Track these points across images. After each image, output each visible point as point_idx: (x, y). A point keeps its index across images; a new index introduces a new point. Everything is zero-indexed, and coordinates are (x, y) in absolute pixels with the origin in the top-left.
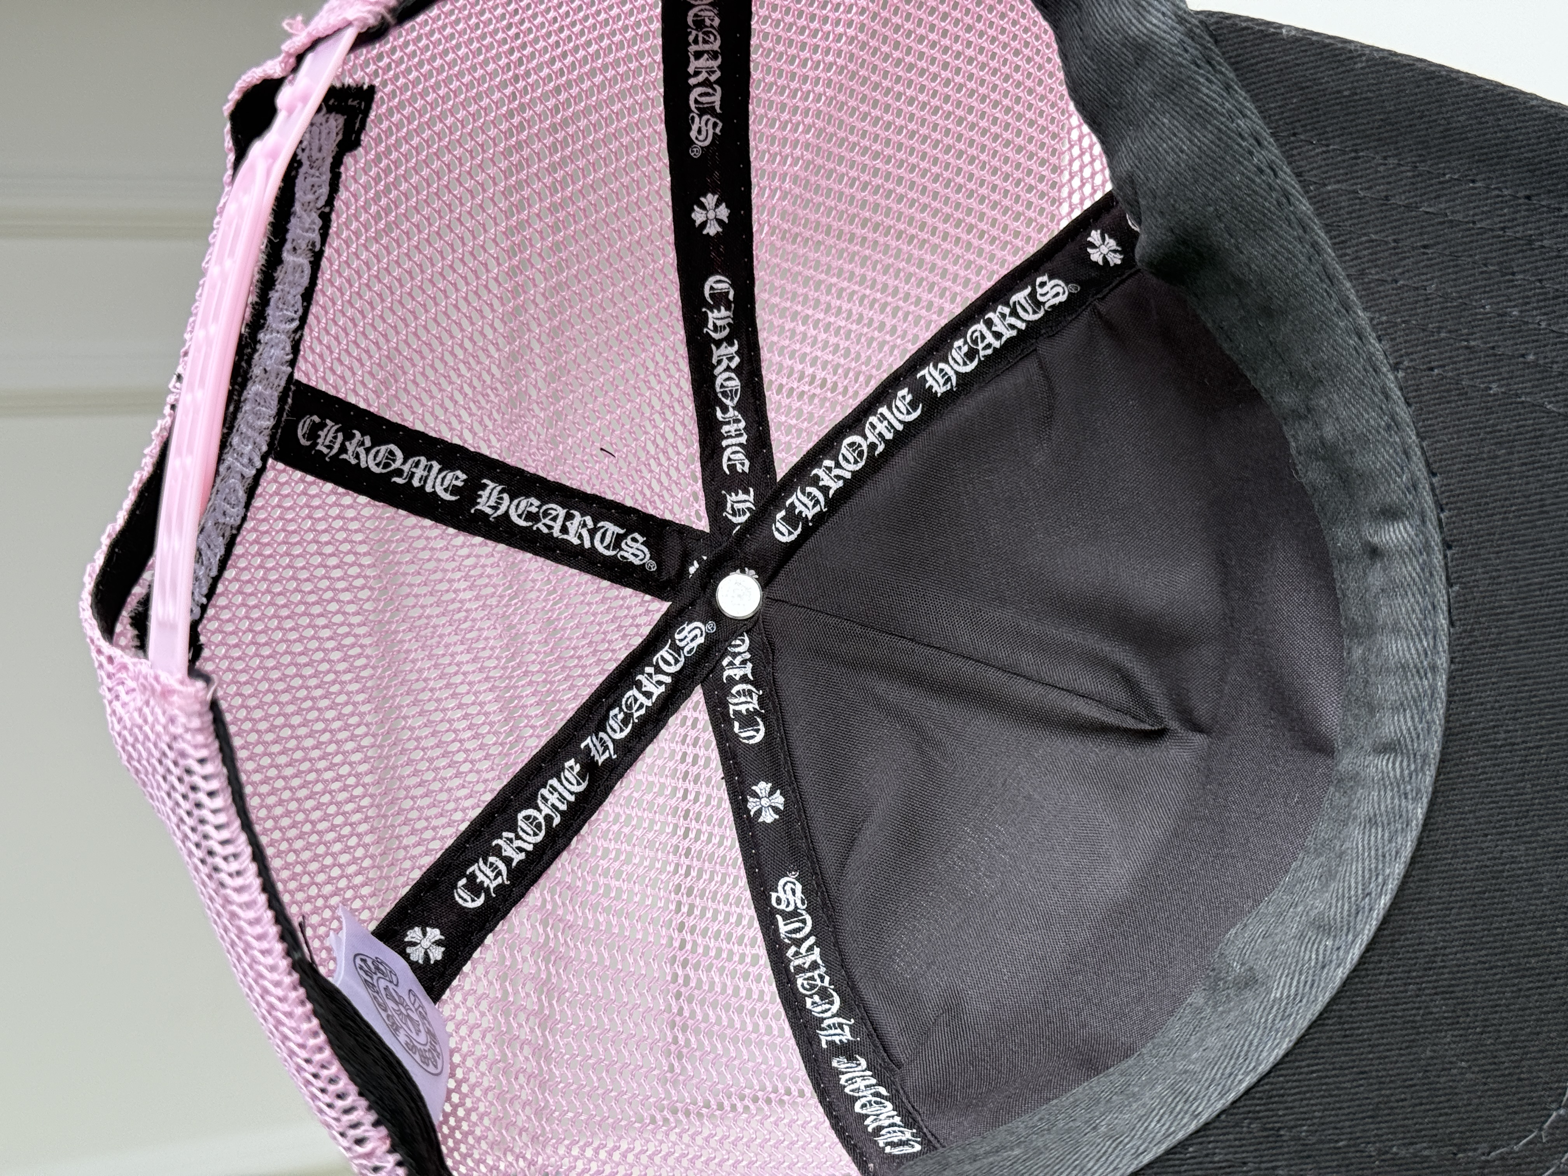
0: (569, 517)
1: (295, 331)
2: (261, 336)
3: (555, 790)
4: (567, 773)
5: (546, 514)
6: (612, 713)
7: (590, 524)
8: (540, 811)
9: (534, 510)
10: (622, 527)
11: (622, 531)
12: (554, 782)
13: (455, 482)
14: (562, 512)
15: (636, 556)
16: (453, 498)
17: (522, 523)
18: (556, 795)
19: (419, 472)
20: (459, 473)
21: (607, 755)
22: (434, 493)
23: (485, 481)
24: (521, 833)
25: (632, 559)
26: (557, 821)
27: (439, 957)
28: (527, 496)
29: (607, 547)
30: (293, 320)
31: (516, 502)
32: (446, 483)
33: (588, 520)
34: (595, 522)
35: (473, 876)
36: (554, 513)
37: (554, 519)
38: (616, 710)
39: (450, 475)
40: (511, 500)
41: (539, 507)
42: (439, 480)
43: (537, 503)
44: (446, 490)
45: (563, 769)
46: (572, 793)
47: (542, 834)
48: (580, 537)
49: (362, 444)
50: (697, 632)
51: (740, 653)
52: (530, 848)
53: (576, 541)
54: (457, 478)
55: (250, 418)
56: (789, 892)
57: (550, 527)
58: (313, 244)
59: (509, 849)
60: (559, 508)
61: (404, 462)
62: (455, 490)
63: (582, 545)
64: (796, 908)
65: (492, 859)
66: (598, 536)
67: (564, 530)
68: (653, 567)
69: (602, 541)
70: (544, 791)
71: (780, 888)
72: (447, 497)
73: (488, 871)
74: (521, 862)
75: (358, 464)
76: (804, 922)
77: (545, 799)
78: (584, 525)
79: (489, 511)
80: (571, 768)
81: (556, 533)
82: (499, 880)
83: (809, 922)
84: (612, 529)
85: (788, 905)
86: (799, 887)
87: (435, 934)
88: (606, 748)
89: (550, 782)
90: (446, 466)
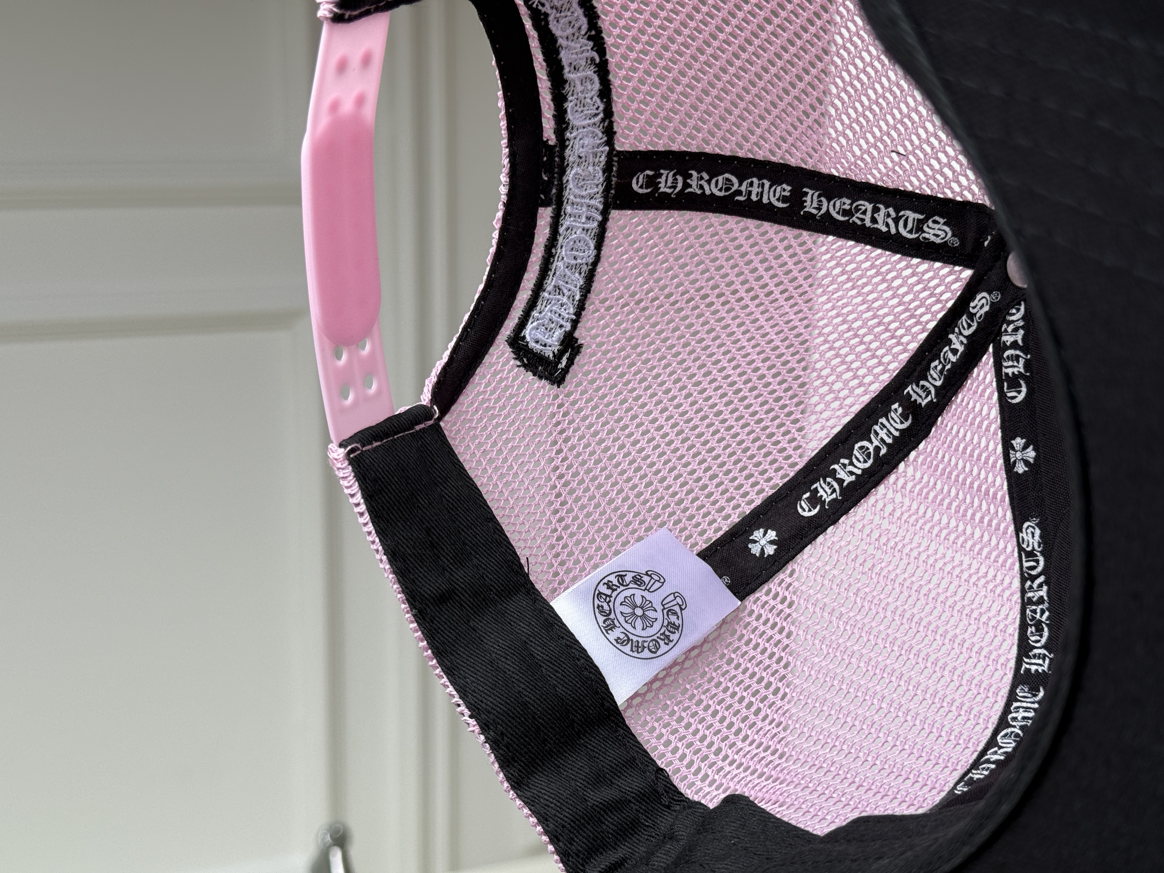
0: (876, 210)
1: (603, 120)
2: (568, 135)
3: (885, 427)
4: (892, 414)
5: (857, 210)
6: (933, 365)
7: (893, 214)
8: (872, 443)
9: (847, 207)
10: (922, 214)
11: (921, 217)
12: (883, 420)
13: (783, 193)
14: (869, 207)
15: (937, 236)
16: (785, 205)
17: (840, 218)
18: (885, 430)
19: (755, 190)
20: (784, 186)
21: (929, 398)
22: (770, 203)
23: (805, 190)
24: (854, 460)
25: (933, 239)
26: (883, 451)
27: (772, 553)
28: (840, 197)
29: (910, 232)
30: (596, 115)
31: (832, 203)
32: (777, 195)
33: (891, 210)
34: (897, 211)
35: (816, 491)
36: (863, 208)
37: (864, 213)
38: (936, 363)
39: (779, 189)
40: (829, 202)
41: (851, 204)
42: (772, 193)
43: (848, 202)
44: (778, 200)
45: (890, 411)
46: (897, 430)
47: (870, 462)
48: (887, 225)
49: (702, 178)
50: (984, 301)
51: (1013, 322)
52: (859, 472)
53: (884, 229)
54: (784, 190)
55: (577, 191)
56: (1030, 535)
57: (863, 220)
58: (593, 60)
59: (842, 473)
60: (866, 203)
61: (740, 185)
62: (784, 199)
63: (889, 231)
64: (1034, 549)
65: (829, 480)
66: (901, 223)
67: (874, 220)
68: (957, 243)
69: (905, 226)
70: (877, 428)
71: (1024, 530)
72: (780, 205)
73: (827, 488)
74: (851, 482)
75: (704, 193)
76: (1037, 561)
77: (877, 434)
78: (889, 215)
79: (814, 212)
80: (896, 409)
81: (868, 223)
82: (834, 496)
83: (1042, 563)
84: (912, 216)
85: (1028, 546)
86: (1038, 532)
87: (772, 535)
88: (929, 393)
89: (880, 420)
90: (775, 182)
